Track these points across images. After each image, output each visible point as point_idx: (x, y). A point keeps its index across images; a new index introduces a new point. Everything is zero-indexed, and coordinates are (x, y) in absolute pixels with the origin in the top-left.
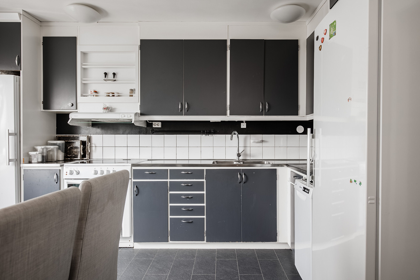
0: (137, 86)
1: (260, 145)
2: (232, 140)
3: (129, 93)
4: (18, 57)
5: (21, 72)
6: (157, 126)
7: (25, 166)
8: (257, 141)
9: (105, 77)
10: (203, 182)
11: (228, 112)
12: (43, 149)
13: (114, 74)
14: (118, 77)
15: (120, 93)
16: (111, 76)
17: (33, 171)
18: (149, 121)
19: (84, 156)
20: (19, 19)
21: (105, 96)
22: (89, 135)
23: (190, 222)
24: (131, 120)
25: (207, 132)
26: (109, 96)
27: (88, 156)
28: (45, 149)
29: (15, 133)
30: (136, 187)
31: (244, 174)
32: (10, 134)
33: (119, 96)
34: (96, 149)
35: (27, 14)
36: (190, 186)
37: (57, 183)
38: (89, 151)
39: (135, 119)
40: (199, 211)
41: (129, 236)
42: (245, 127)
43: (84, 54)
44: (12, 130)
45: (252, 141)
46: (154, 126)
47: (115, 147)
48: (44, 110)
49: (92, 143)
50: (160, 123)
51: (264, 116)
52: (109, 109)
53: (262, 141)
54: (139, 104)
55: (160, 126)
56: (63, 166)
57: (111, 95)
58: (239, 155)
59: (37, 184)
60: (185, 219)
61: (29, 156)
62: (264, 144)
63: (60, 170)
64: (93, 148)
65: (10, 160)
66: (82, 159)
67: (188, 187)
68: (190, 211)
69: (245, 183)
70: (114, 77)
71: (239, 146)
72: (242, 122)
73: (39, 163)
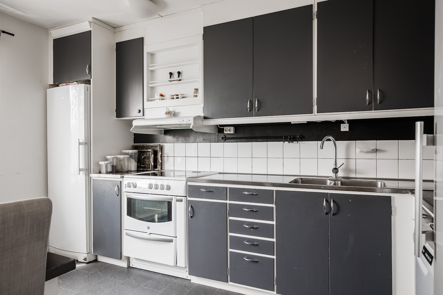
0: (200, 84)
1: (373, 155)
2: (322, 148)
3: (193, 93)
4: (89, 65)
5: (91, 80)
6: (228, 132)
7: (94, 176)
8: (366, 150)
9: (171, 77)
10: (273, 208)
11: (315, 108)
12: (113, 158)
13: (179, 73)
14: (183, 76)
15: (184, 94)
16: (176, 75)
17: (99, 181)
18: (219, 125)
19: (155, 167)
20: (89, 27)
21: (170, 98)
22: (162, 144)
23: (255, 261)
24: (190, 124)
25: (290, 138)
26: (173, 98)
27: (160, 167)
28: (115, 159)
29: (85, 142)
30: (191, 207)
31: (334, 201)
32: (80, 144)
33: (183, 97)
34: (168, 159)
35: (97, 21)
36: (254, 212)
37: (118, 195)
38: (160, 161)
39: (194, 123)
40: (267, 248)
41: (183, 266)
42: (347, 129)
43: (152, 55)
44: (82, 140)
45: (358, 151)
46: (225, 132)
47: (186, 157)
48: (117, 119)
49: (164, 153)
50: (232, 128)
51: (373, 111)
52: (172, 114)
53: (376, 151)
54: (203, 105)
55: (232, 132)
56: (123, 177)
57: (175, 97)
58: (336, 170)
59: (103, 196)
60: (249, 257)
61: (100, 166)
62: (379, 155)
63: (121, 182)
64: (166, 158)
65: (80, 170)
66: (154, 170)
67: (252, 213)
68: (255, 246)
69: (334, 214)
70: (179, 77)
71: (338, 157)
72: (342, 122)
73: (107, 173)
